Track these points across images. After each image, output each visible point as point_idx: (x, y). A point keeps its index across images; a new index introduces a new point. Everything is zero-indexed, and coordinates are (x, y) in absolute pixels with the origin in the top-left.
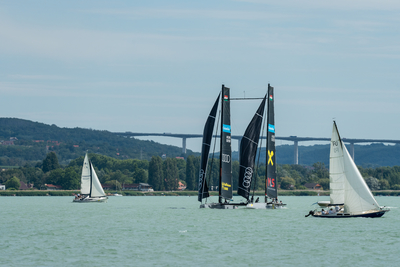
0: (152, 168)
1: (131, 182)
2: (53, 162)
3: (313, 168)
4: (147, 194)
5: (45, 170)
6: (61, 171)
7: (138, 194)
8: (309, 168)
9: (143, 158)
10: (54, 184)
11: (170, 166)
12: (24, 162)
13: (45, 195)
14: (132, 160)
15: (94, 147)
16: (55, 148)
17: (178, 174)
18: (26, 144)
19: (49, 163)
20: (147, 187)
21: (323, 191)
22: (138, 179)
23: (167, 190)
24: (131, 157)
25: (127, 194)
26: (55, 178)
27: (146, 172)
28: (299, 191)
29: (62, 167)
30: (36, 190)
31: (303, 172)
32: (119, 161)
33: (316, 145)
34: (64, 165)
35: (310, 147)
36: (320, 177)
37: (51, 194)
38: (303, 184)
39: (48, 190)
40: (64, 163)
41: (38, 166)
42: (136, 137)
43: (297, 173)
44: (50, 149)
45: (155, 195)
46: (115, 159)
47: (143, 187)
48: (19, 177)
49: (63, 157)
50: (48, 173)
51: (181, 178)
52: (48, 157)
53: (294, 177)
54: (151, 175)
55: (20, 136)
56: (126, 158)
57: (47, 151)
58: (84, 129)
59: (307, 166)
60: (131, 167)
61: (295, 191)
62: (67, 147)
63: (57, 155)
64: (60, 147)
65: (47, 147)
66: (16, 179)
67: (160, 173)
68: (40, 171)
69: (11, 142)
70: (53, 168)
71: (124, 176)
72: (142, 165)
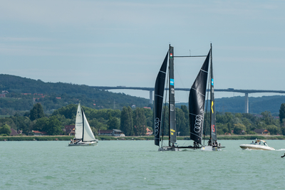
0: (124, 116)
1: (106, 129)
2: (39, 111)
3: (261, 116)
4: (120, 139)
5: (32, 119)
6: (45, 119)
7: (113, 139)
8: (259, 116)
9: (116, 108)
10: (39, 130)
11: (139, 115)
12: (14, 112)
13: (32, 140)
14: (106, 110)
15: (74, 99)
16: (40, 100)
17: (145, 121)
18: (16, 96)
19: (35, 113)
20: (120, 133)
21: (270, 136)
22: (112, 126)
23: (137, 135)
24: (106, 107)
25: (102, 139)
26: (41, 125)
27: (119, 120)
28: (249, 135)
29: (46, 116)
30: (25, 136)
31: (253, 120)
32: (96, 111)
33: (264, 97)
34: (49, 114)
35: (259, 98)
36: (268, 124)
37: (38, 139)
38: (253, 129)
39: (35, 136)
40: (48, 113)
41: (26, 115)
42: (109, 91)
43: (247, 120)
44: (36, 100)
45: (126, 139)
46: (92, 110)
47: (116, 133)
48: (10, 124)
49: (47, 108)
50: (35, 121)
51: (148, 125)
52: (35, 108)
53: (245, 124)
54: (122, 122)
55: (10, 89)
56: (101, 108)
57: (34, 103)
58: (65, 84)
59: (256, 114)
60: (106, 116)
61: (246, 135)
62: (50, 99)
63: (42, 106)
64: (45, 99)
65: (34, 99)
66: (7, 126)
67: (130, 121)
68: (28, 119)
69: (3, 95)
70: (39, 117)
71: (100, 123)
72: (115, 114)
